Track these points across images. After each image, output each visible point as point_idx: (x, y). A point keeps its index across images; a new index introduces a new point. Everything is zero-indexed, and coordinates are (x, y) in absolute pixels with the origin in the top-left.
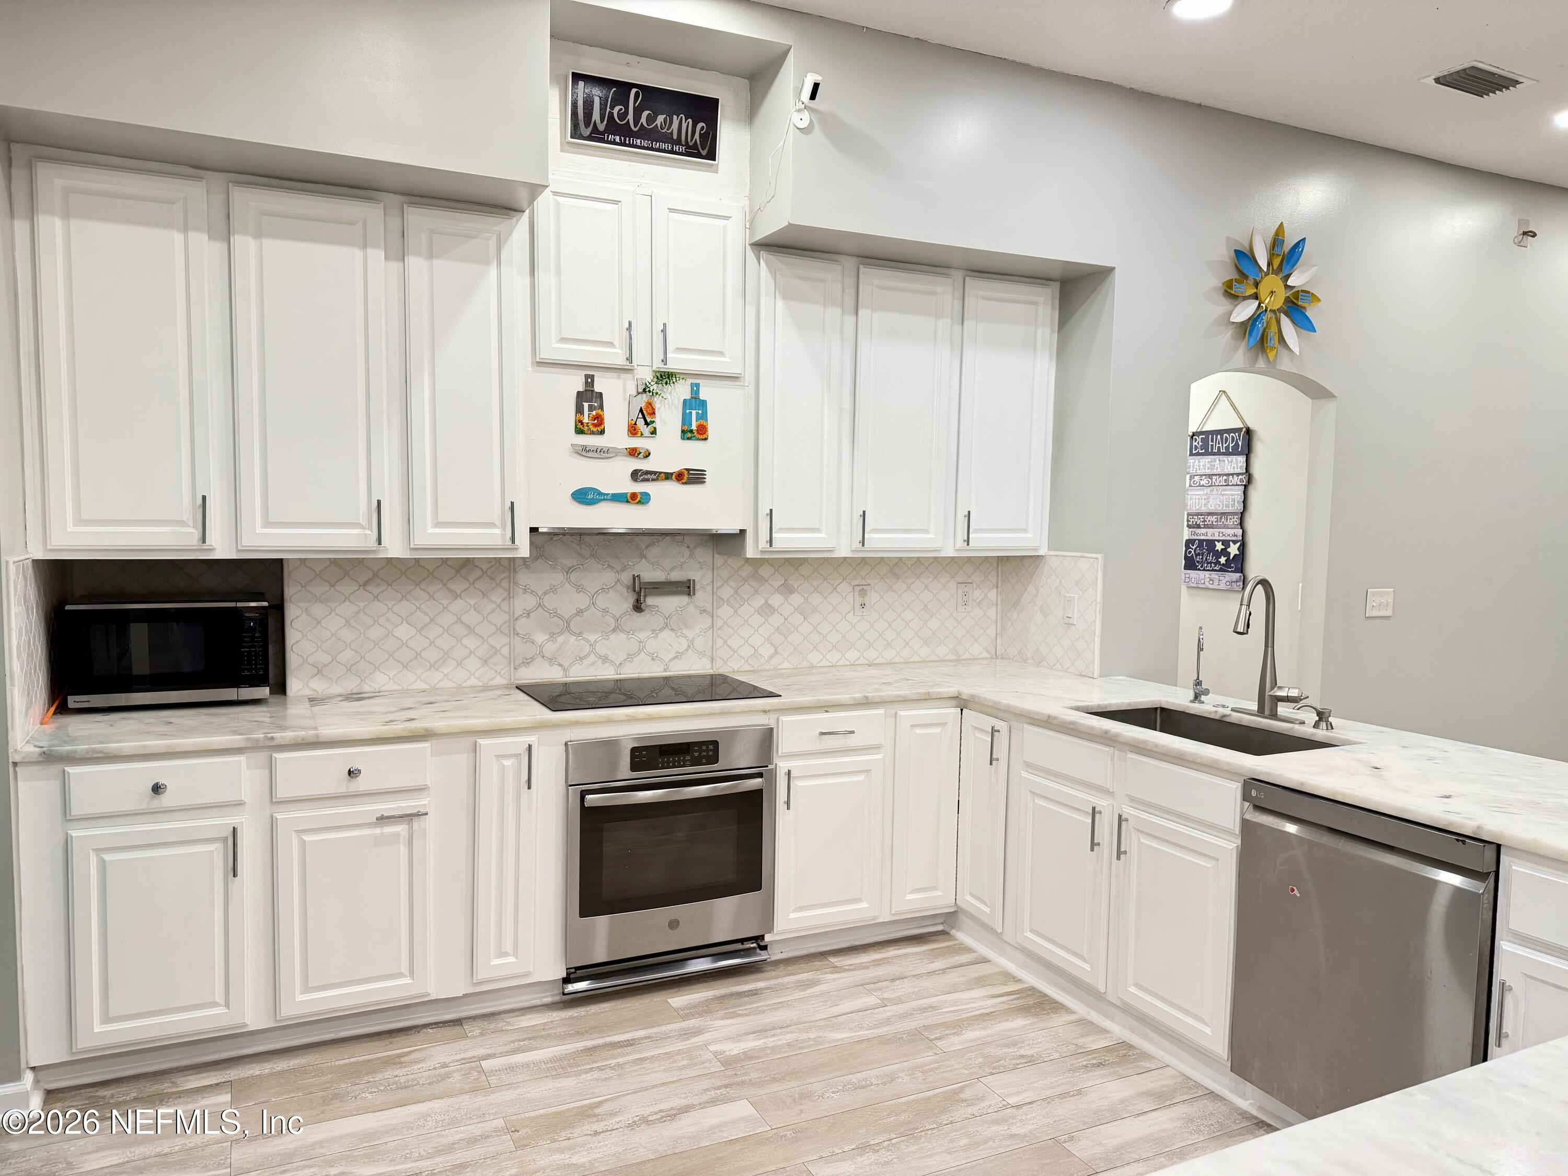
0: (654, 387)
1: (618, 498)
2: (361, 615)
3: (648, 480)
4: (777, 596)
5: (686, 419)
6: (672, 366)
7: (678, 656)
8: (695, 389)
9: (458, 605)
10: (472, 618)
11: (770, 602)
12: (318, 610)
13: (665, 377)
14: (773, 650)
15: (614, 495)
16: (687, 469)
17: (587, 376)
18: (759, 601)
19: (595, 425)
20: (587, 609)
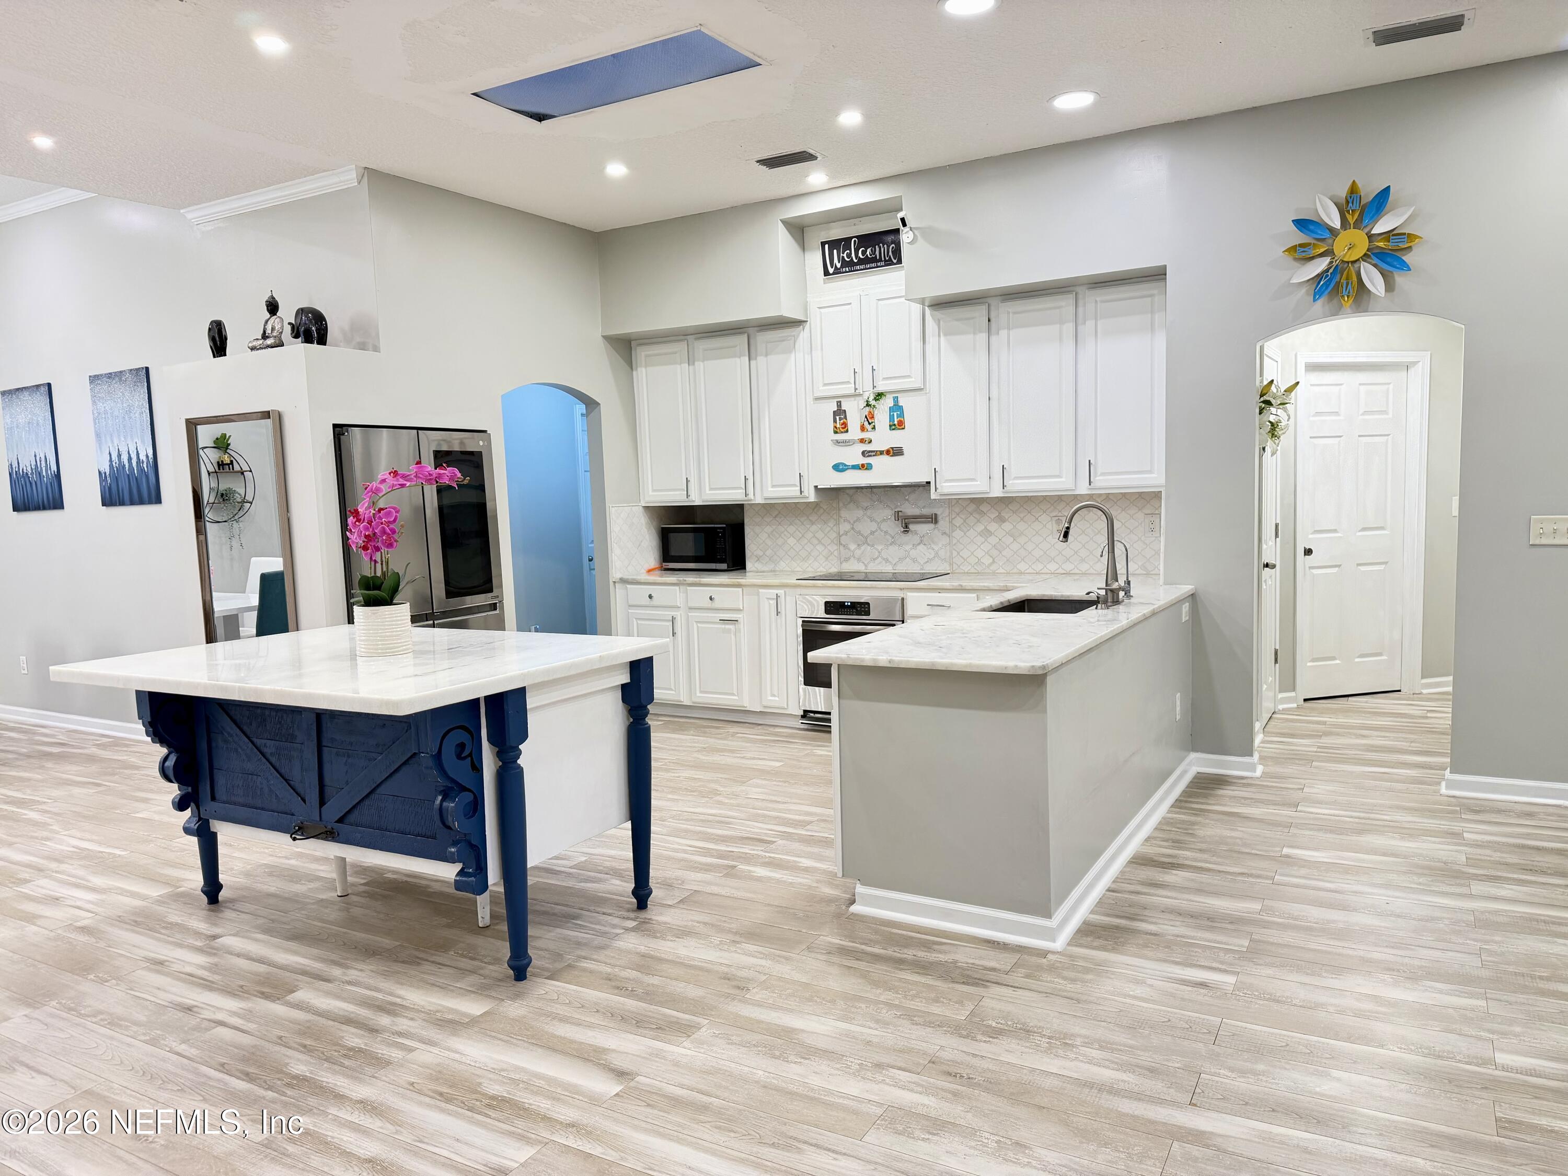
0: (873, 403)
1: (855, 467)
2: (774, 533)
3: (870, 456)
4: (993, 523)
5: (891, 418)
6: (880, 389)
7: (929, 561)
8: (896, 400)
9: (814, 528)
10: (820, 535)
11: (988, 528)
12: (757, 529)
13: (879, 396)
14: (991, 560)
15: (853, 466)
16: (892, 448)
17: (837, 402)
18: (980, 528)
19: (843, 428)
20: (877, 530)
